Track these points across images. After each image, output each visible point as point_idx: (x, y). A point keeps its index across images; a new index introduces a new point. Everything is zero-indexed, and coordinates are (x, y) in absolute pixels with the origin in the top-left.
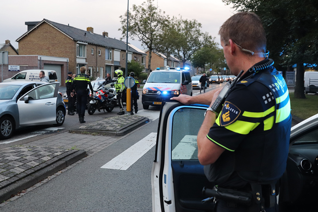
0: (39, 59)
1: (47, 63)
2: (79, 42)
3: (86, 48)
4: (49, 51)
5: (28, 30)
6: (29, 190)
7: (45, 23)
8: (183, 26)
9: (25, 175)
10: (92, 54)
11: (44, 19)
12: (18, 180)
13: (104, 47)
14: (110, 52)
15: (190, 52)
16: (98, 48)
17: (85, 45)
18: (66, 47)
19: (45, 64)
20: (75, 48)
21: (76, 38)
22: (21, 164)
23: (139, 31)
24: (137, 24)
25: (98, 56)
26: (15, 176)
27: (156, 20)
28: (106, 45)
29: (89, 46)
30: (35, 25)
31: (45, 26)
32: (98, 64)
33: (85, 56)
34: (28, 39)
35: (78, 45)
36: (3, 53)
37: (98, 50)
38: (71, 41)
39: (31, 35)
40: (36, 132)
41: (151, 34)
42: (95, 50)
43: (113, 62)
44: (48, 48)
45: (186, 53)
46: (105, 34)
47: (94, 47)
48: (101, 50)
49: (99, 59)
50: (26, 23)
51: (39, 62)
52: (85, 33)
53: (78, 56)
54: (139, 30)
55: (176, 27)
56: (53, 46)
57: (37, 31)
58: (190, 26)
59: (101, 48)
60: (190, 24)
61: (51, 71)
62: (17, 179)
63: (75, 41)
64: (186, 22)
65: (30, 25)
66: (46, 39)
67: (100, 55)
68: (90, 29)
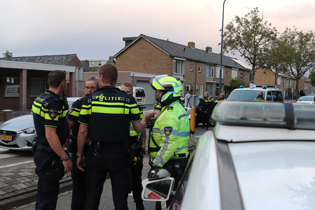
0: (132, 75)
1: (140, 79)
2: (175, 58)
3: (184, 64)
4: (145, 68)
5: (126, 45)
7: (142, 38)
8: (297, 38)
10: (191, 70)
11: (141, 35)
13: (205, 63)
14: (212, 68)
15: (305, 68)
16: (198, 64)
17: (182, 61)
18: (163, 63)
19: (137, 81)
20: (171, 64)
21: (173, 54)
23: (241, 46)
24: (239, 37)
25: (197, 73)
27: (260, 33)
28: (206, 61)
29: (187, 62)
30: (132, 41)
31: (142, 42)
32: (198, 82)
33: (183, 72)
34: (125, 55)
35: (175, 61)
36: (79, 69)
37: (198, 67)
38: (167, 57)
39: (128, 51)
41: (255, 48)
42: (195, 66)
43: (215, 79)
44: (144, 65)
45: (300, 69)
46: (208, 49)
47: (194, 63)
48: (202, 66)
49: (198, 75)
50: (124, 39)
51: (131, 79)
52: (185, 49)
53: (175, 73)
54: (241, 44)
55: (289, 40)
56: (149, 62)
57: (134, 47)
59: (201, 64)
60: (306, 36)
61: (138, 88)
63: (172, 57)
64: (301, 34)
65: (127, 40)
66: (143, 55)
67: (200, 71)
68: (192, 44)
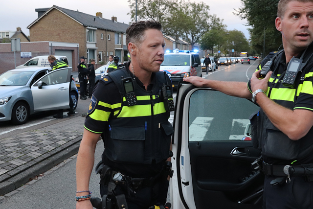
0: (50, 45)
1: (58, 48)
2: (88, 27)
3: (95, 33)
4: (60, 37)
5: (39, 16)
6: (46, 173)
7: (54, 9)
8: (191, 8)
9: (42, 159)
10: (102, 39)
11: (54, 6)
12: (35, 165)
13: (114, 32)
14: (120, 36)
15: (199, 34)
16: (108, 33)
17: (94, 30)
18: (76, 33)
19: (56, 50)
20: (85, 34)
21: (86, 24)
22: (37, 148)
23: (148, 15)
24: (145, 8)
25: (107, 41)
26: (32, 160)
27: (164, 4)
28: (115, 30)
29: (98, 31)
30: (45, 12)
31: (55, 12)
32: (108, 49)
33: (95, 41)
34: (38, 25)
35: (88, 30)
36: (16, 40)
37: (107, 35)
38: (81, 27)
39: (42, 22)
40: (50, 117)
41: (160, 17)
42: (105, 34)
43: (122, 46)
44: (59, 34)
45: (195, 36)
46: (114, 19)
47: (104, 32)
48: (110, 34)
49: (108, 43)
50: (37, 10)
51: (50, 48)
52: (95, 19)
53: (88, 42)
55: (184, 10)
56: (63, 32)
57: (47, 18)
58: (198, 8)
59: (110, 33)
60: (198, 7)
61: (62, 57)
62: (34, 163)
63: (85, 26)
64: (194, 5)
65: (40, 11)
66: (56, 25)
67: (109, 39)
68: (99, 14)
